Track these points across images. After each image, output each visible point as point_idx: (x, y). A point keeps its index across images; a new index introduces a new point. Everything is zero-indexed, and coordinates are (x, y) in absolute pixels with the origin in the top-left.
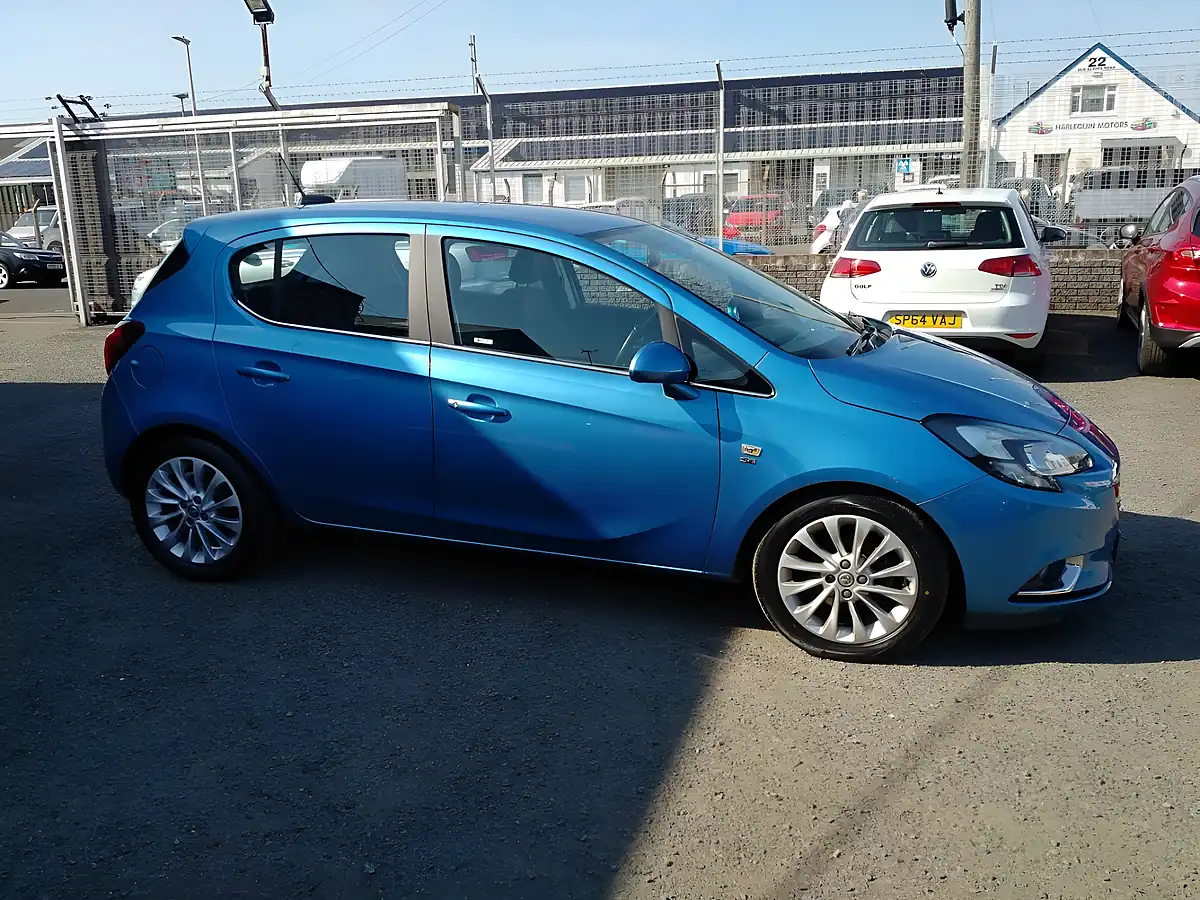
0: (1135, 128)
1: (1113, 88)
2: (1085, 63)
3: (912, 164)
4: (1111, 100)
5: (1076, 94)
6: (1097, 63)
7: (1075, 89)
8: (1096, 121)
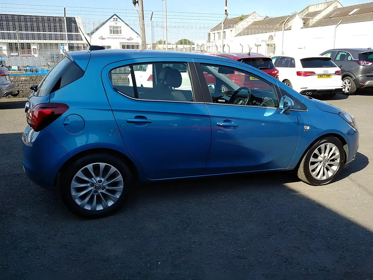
0: (128, 40)
1: (120, 27)
2: (112, 19)
3: (65, 47)
4: (121, 31)
5: (111, 28)
6: (115, 20)
7: (111, 27)
8: (118, 37)
